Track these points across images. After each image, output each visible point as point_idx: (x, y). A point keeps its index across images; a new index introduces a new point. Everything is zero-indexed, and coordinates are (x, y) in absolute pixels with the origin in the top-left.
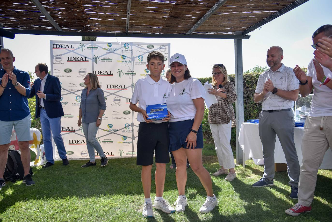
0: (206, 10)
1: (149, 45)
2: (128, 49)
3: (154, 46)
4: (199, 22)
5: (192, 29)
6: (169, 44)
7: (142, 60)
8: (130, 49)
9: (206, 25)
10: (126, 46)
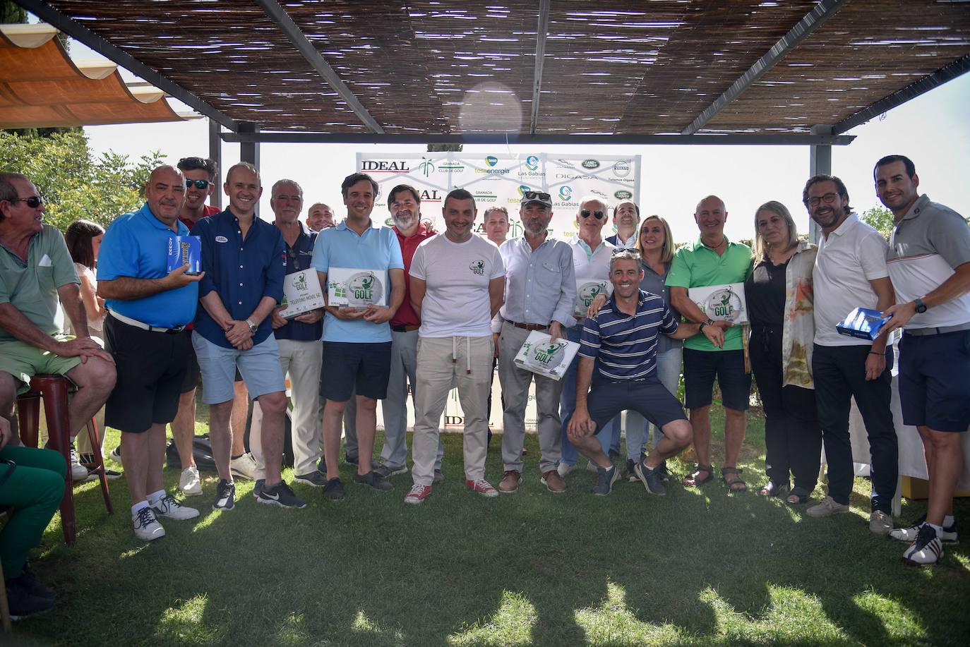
0: (733, 75)
1: (588, 159)
2: (534, 169)
3: (600, 162)
4: (716, 104)
5: (697, 122)
6: (638, 159)
7: (569, 198)
8: (539, 170)
9: (734, 111)
10: (532, 163)
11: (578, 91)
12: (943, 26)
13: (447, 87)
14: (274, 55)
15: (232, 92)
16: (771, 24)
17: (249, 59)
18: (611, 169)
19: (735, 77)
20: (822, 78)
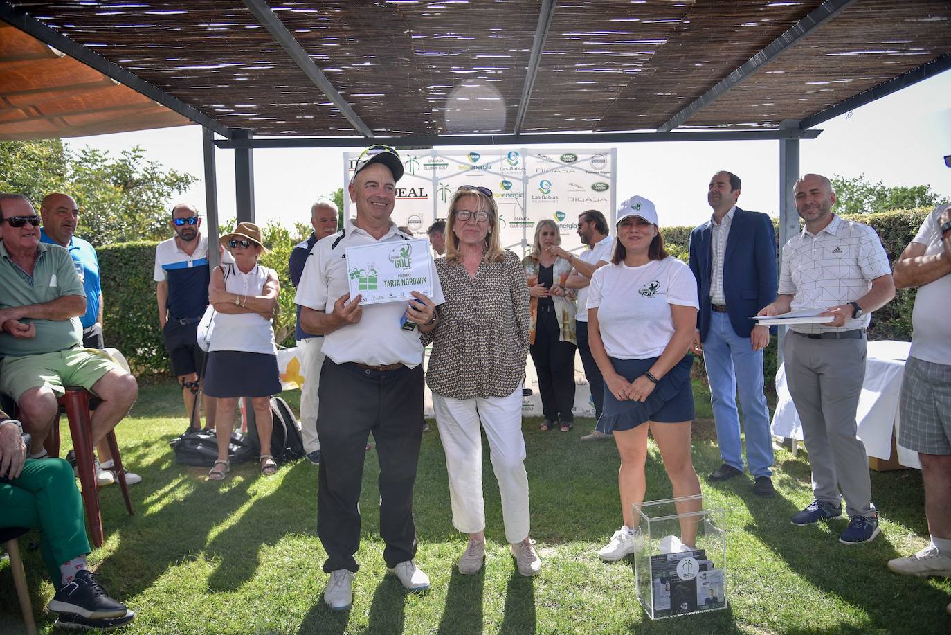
0: (712, 81)
1: (566, 155)
2: (515, 164)
3: (578, 156)
4: (693, 105)
5: (674, 121)
6: (613, 153)
7: (549, 191)
9: (709, 110)
10: (513, 158)
11: (563, 97)
12: (909, 40)
13: (439, 96)
14: (277, 72)
15: (229, 104)
16: (752, 40)
17: (251, 76)
18: (588, 162)
19: (714, 83)
20: (794, 82)
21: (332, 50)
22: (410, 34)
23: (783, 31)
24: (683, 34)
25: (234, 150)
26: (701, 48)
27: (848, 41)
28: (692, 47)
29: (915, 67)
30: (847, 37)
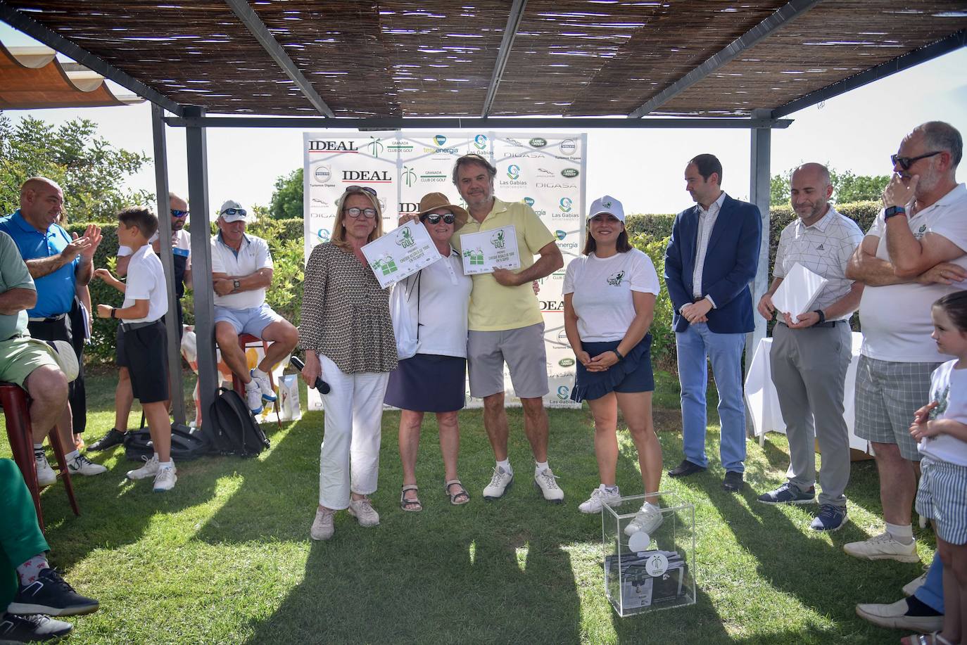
1: (535, 139)
2: (483, 148)
3: (547, 140)
4: (666, 92)
5: (646, 107)
6: (584, 138)
7: (518, 176)
8: (488, 149)
9: (682, 96)
10: (480, 141)
11: (535, 80)
12: (885, 32)
13: (405, 76)
14: (233, 47)
15: (181, 80)
16: (730, 26)
17: (205, 50)
18: (558, 147)
19: (689, 69)
20: (769, 71)
21: (293, 24)
22: (378, 10)
23: (762, 18)
24: (662, 18)
25: (185, 128)
26: (679, 33)
27: (826, 31)
28: (670, 32)
29: (888, 60)
30: (825, 27)
